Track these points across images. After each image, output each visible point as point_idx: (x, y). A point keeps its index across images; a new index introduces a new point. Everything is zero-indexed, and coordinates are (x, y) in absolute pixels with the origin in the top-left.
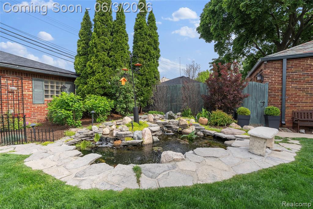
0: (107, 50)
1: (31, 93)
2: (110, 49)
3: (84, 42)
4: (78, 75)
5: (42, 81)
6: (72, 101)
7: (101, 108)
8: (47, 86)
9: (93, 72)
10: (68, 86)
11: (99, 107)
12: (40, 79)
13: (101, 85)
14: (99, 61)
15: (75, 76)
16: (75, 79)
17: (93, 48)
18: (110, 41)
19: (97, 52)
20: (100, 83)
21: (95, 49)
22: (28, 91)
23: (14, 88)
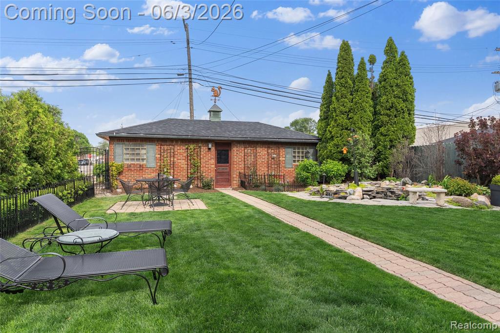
0: (346, 112)
1: (284, 159)
2: (349, 111)
3: (325, 106)
4: (320, 140)
5: (291, 148)
6: (310, 166)
7: (333, 173)
8: (295, 152)
9: (332, 137)
10: (311, 151)
11: (332, 171)
12: (290, 146)
13: (339, 149)
14: (338, 125)
15: (317, 141)
16: (316, 144)
17: (332, 113)
18: (349, 102)
19: (336, 116)
20: (338, 148)
21: (334, 114)
22: (282, 157)
23: (275, 156)
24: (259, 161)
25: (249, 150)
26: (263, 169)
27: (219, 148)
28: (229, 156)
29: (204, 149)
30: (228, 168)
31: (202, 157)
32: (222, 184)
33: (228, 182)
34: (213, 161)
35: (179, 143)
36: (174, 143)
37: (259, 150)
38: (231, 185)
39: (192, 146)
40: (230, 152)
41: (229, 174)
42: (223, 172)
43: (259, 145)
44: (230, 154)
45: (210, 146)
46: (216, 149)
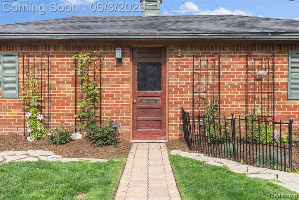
1: (285, 80)
22: (281, 77)
23: (263, 73)
24: (226, 85)
25: (203, 62)
26: (234, 103)
27: (142, 60)
28: (163, 74)
29: (108, 62)
30: (159, 98)
31: (104, 76)
32: (148, 132)
33: (160, 127)
34: (127, 86)
35: (61, 51)
36: (52, 50)
37: (226, 60)
38: (164, 134)
39: (84, 56)
40: (163, 66)
41: (162, 111)
42: (150, 108)
43: (227, 50)
44: (163, 71)
45: (118, 54)
46: (133, 60)
